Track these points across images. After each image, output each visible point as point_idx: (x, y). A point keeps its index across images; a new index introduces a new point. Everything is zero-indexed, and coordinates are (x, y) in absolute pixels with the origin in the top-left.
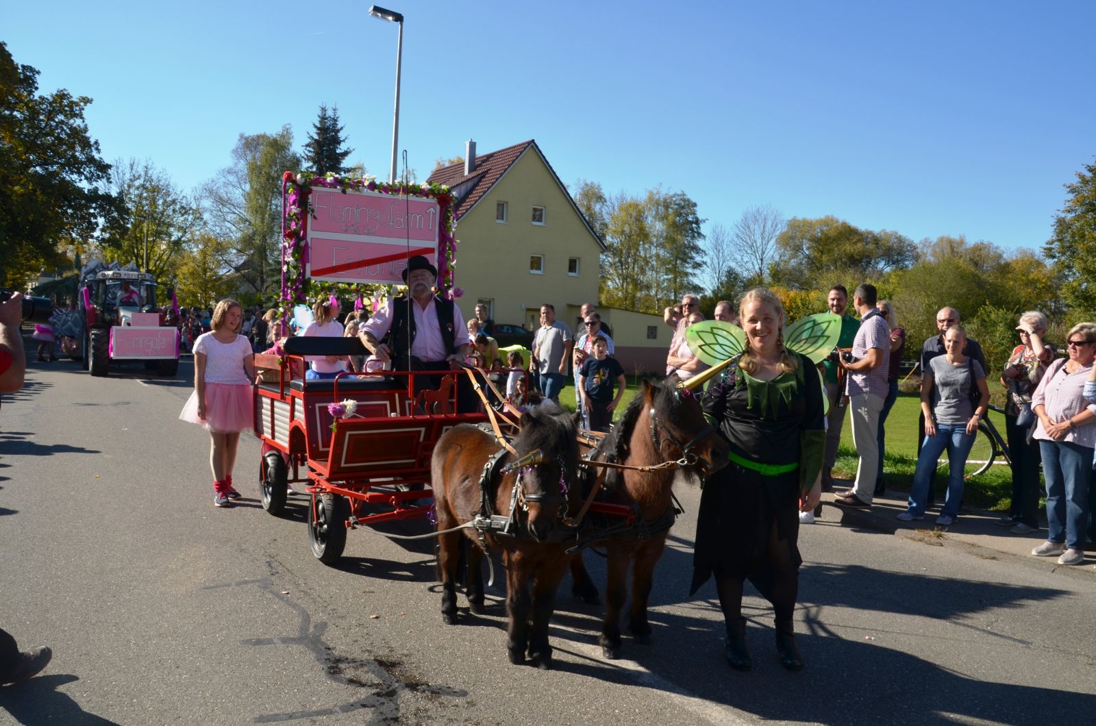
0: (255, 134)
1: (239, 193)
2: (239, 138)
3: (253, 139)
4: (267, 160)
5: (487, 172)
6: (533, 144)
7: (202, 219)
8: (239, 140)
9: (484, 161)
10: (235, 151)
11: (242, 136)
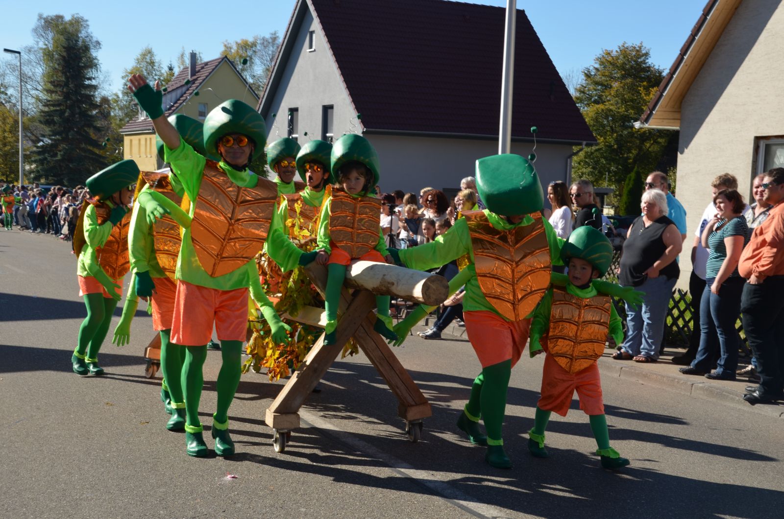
0: (55, 14)
1: (38, 71)
2: (38, 17)
3: (52, 19)
4: (57, 47)
5: (196, 79)
6: (226, 59)
7: (6, 94)
8: (38, 20)
9: (203, 68)
10: (35, 30)
11: (40, 17)
